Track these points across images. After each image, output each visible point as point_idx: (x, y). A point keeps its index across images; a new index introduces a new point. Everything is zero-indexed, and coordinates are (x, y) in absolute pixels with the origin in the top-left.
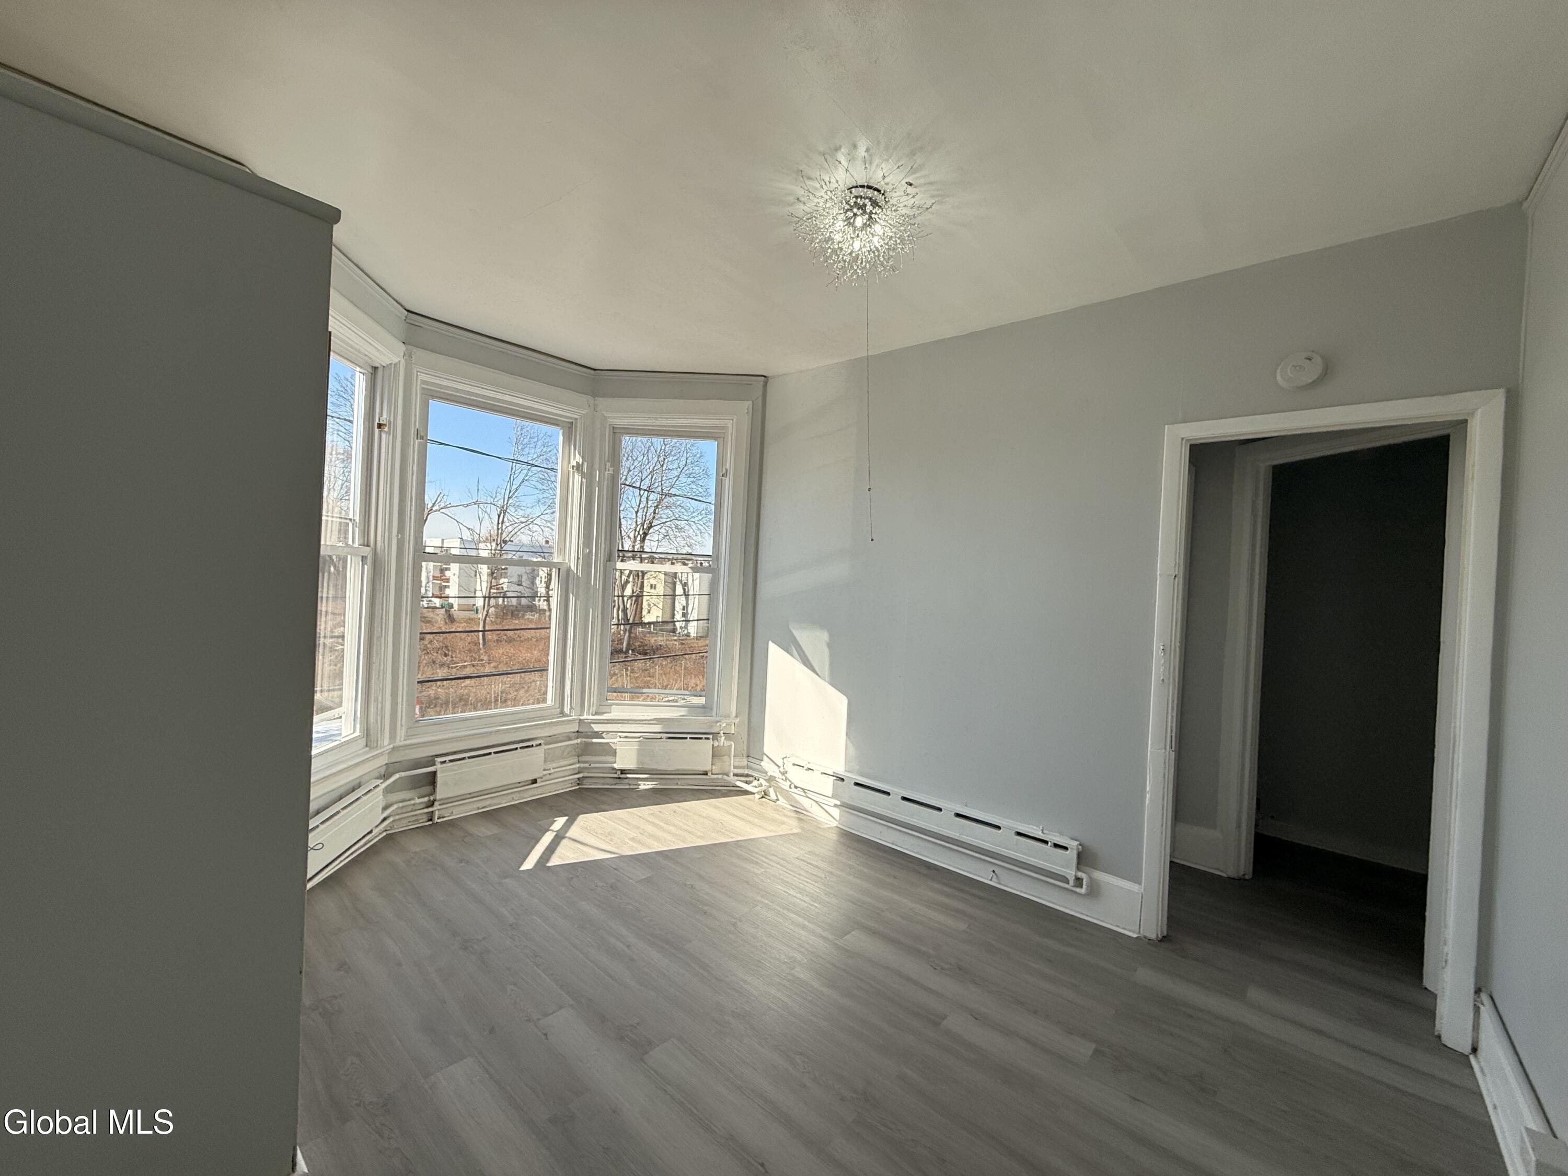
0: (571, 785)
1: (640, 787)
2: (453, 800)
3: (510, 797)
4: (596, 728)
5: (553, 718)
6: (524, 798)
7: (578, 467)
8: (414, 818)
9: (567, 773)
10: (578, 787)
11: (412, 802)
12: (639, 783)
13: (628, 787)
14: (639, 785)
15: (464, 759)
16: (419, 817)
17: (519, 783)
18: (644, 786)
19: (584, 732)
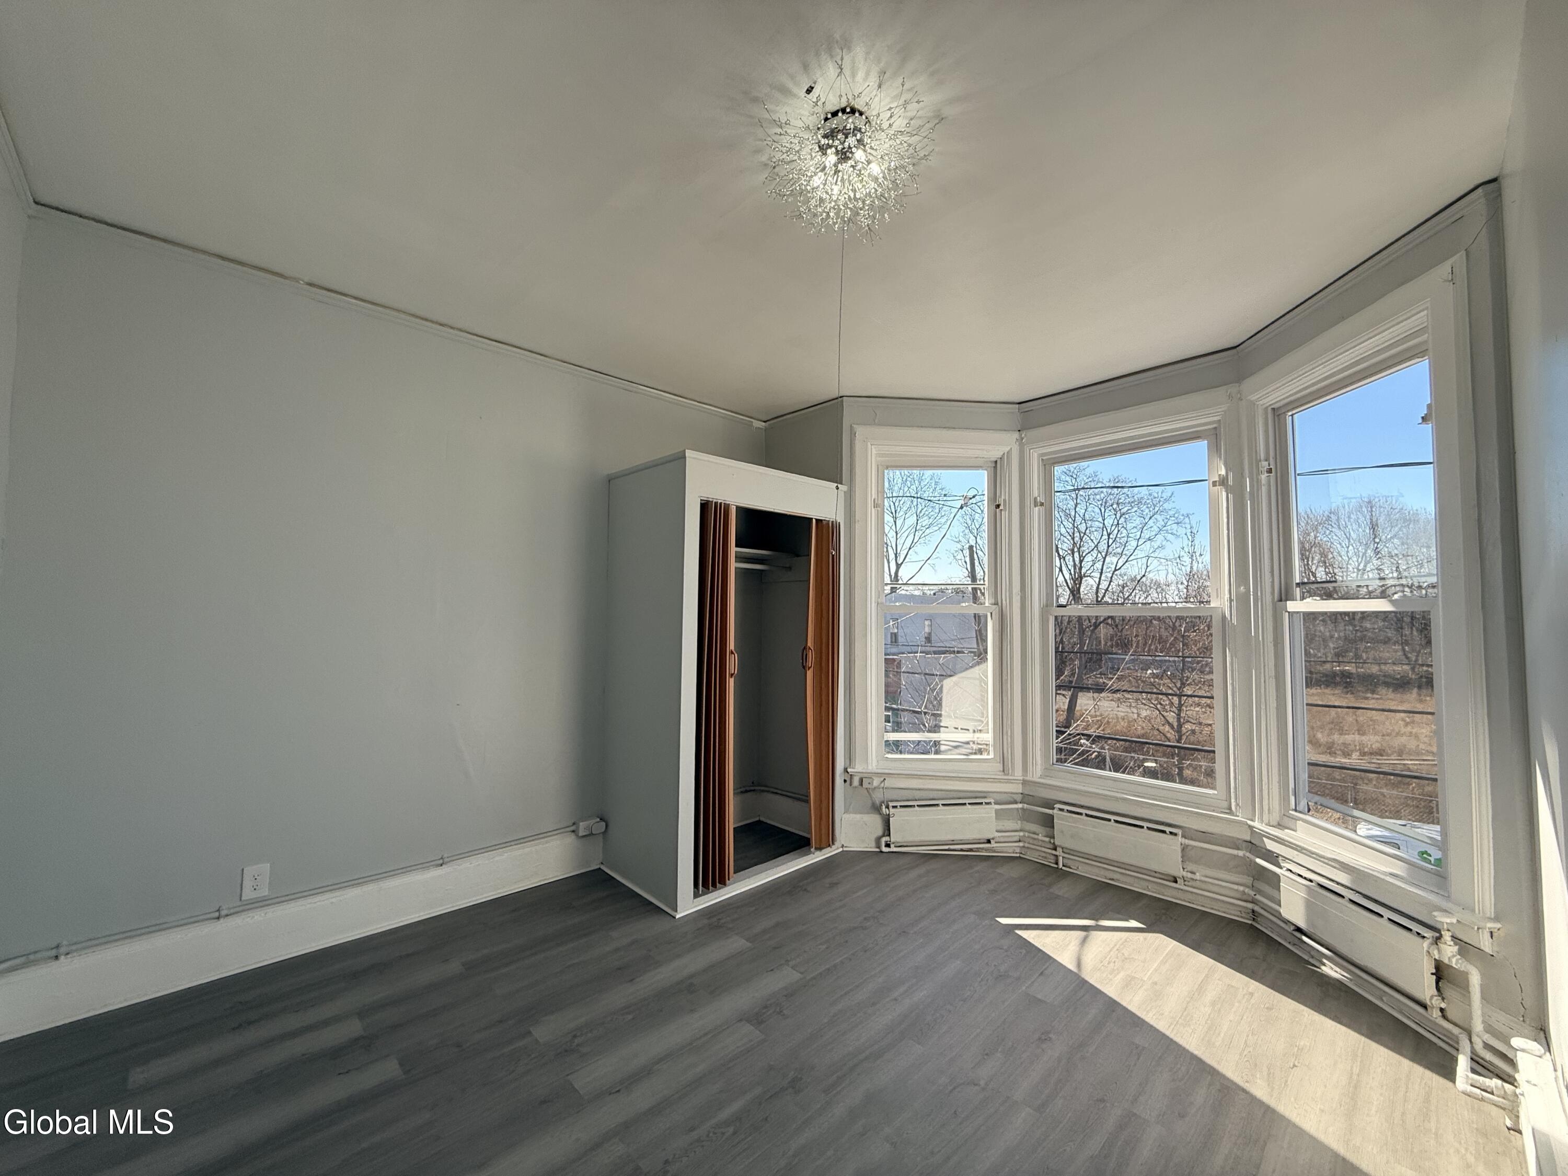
0: (1239, 913)
1: (1323, 968)
2: (1079, 854)
3: (1145, 884)
4: (1270, 845)
5: (1213, 811)
6: (1164, 895)
7: (1223, 482)
8: (1044, 855)
9: (1232, 894)
10: (1250, 922)
11: (1036, 836)
12: (1325, 961)
13: (1306, 957)
14: (1324, 964)
15: (1081, 814)
16: (1048, 856)
17: (1156, 872)
18: (1331, 970)
19: (1254, 846)
